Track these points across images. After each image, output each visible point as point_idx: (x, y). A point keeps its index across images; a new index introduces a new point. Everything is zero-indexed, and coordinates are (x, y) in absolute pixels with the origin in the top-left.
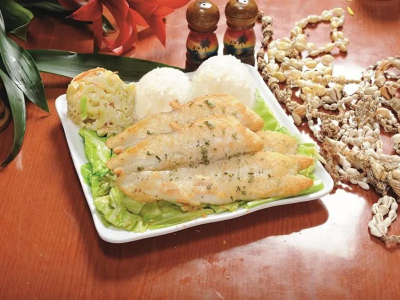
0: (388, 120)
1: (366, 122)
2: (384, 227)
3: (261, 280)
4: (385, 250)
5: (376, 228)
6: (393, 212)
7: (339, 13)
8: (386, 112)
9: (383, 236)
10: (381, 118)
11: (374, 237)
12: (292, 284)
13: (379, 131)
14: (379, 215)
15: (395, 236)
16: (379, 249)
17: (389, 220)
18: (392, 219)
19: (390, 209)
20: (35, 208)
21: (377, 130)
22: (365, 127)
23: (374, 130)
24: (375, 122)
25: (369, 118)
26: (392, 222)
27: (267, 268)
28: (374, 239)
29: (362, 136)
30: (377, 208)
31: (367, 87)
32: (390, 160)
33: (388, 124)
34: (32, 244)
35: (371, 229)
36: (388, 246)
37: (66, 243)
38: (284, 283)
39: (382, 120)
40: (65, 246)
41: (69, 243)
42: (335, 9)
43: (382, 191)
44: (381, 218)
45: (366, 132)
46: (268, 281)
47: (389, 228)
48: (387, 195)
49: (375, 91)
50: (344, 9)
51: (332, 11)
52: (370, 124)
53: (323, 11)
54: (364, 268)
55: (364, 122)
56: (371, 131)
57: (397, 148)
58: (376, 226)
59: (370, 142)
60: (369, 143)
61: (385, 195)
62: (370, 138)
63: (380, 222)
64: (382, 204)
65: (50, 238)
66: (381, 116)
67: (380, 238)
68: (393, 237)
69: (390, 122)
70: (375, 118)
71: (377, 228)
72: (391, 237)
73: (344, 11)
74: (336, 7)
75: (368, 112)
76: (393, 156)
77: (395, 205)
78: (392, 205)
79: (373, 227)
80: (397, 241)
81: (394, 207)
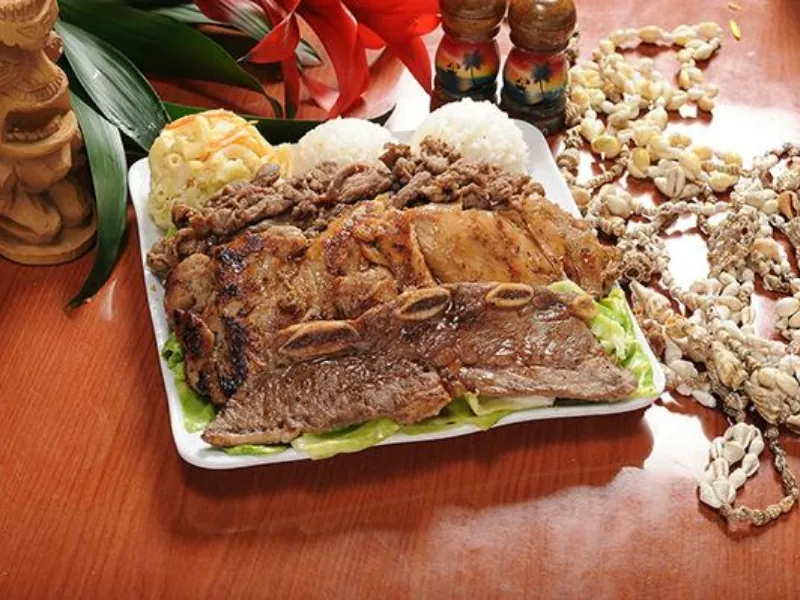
0: (774, 265)
1: (727, 266)
2: (729, 487)
3: (459, 577)
4: (724, 536)
5: (711, 488)
6: (752, 456)
7: (710, 33)
8: (772, 247)
9: (723, 507)
10: (762, 259)
11: (705, 507)
12: (522, 591)
13: (752, 286)
14: (722, 463)
15: (748, 509)
16: (712, 532)
17: (740, 474)
18: (747, 472)
19: (747, 450)
20: (32, 390)
21: (749, 285)
22: (724, 275)
23: (741, 283)
24: (747, 266)
25: (734, 257)
26: (748, 478)
27: (475, 551)
28: (707, 511)
29: (714, 293)
30: (719, 446)
31: (755, 190)
32: (766, 350)
33: (772, 272)
34: (14, 462)
35: (701, 490)
36: (733, 527)
37: (81, 466)
38: (506, 587)
39: (762, 264)
40: (78, 473)
41: (88, 466)
42: (703, 25)
43: (736, 411)
44: (724, 470)
45: (725, 286)
46: (473, 581)
47: (740, 490)
48: (745, 421)
49: (767, 199)
50: (721, 26)
51: (696, 27)
52: (736, 269)
53: (679, 25)
54: (676, 570)
55: (723, 264)
56: (734, 285)
57: (785, 327)
58: (711, 485)
59: (729, 308)
60: (728, 310)
61: (740, 420)
62: (730, 301)
63: (720, 477)
64: (732, 439)
65: (51, 454)
66: (761, 255)
67: (717, 511)
68: (743, 510)
69: (777, 268)
70: (747, 258)
71: (714, 489)
72: (738, 511)
73: (719, 29)
74: (705, 21)
75: (735, 244)
76: (773, 342)
77: (758, 443)
78: (753, 443)
79: (707, 485)
80: (752, 519)
81: (756, 446)
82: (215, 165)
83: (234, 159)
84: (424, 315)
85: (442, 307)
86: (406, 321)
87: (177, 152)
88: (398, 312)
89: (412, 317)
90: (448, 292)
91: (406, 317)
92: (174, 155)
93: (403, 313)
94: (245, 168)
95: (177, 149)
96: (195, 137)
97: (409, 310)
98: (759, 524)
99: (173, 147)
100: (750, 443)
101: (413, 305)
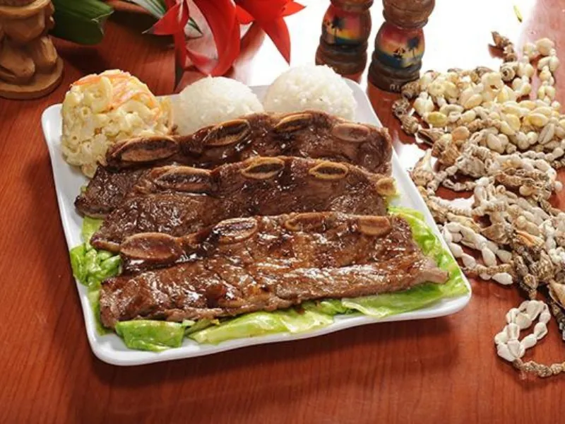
5: (506, 346)
6: (541, 326)
9: (516, 361)
11: (501, 360)
14: (514, 327)
15: (535, 364)
17: (531, 339)
18: (538, 336)
19: (537, 320)
26: (538, 341)
30: (514, 315)
35: (498, 347)
36: (524, 377)
37: (27, 362)
41: (31, 363)
48: (537, 299)
58: (506, 343)
61: (533, 298)
63: (513, 338)
64: (524, 311)
67: (511, 364)
68: (532, 364)
71: (508, 347)
72: (528, 364)
77: (546, 315)
78: (542, 315)
79: (502, 344)
80: (537, 372)
81: (545, 317)
82: (118, 118)
83: (131, 112)
84: (262, 176)
85: (277, 172)
86: (247, 178)
87: (86, 106)
88: (243, 171)
89: (253, 175)
90: (283, 162)
91: (248, 175)
92: (84, 108)
93: (247, 172)
94: (140, 119)
95: (85, 104)
96: (101, 94)
97: (252, 171)
98: (543, 376)
99: (82, 101)
100: (539, 315)
101: (255, 168)
